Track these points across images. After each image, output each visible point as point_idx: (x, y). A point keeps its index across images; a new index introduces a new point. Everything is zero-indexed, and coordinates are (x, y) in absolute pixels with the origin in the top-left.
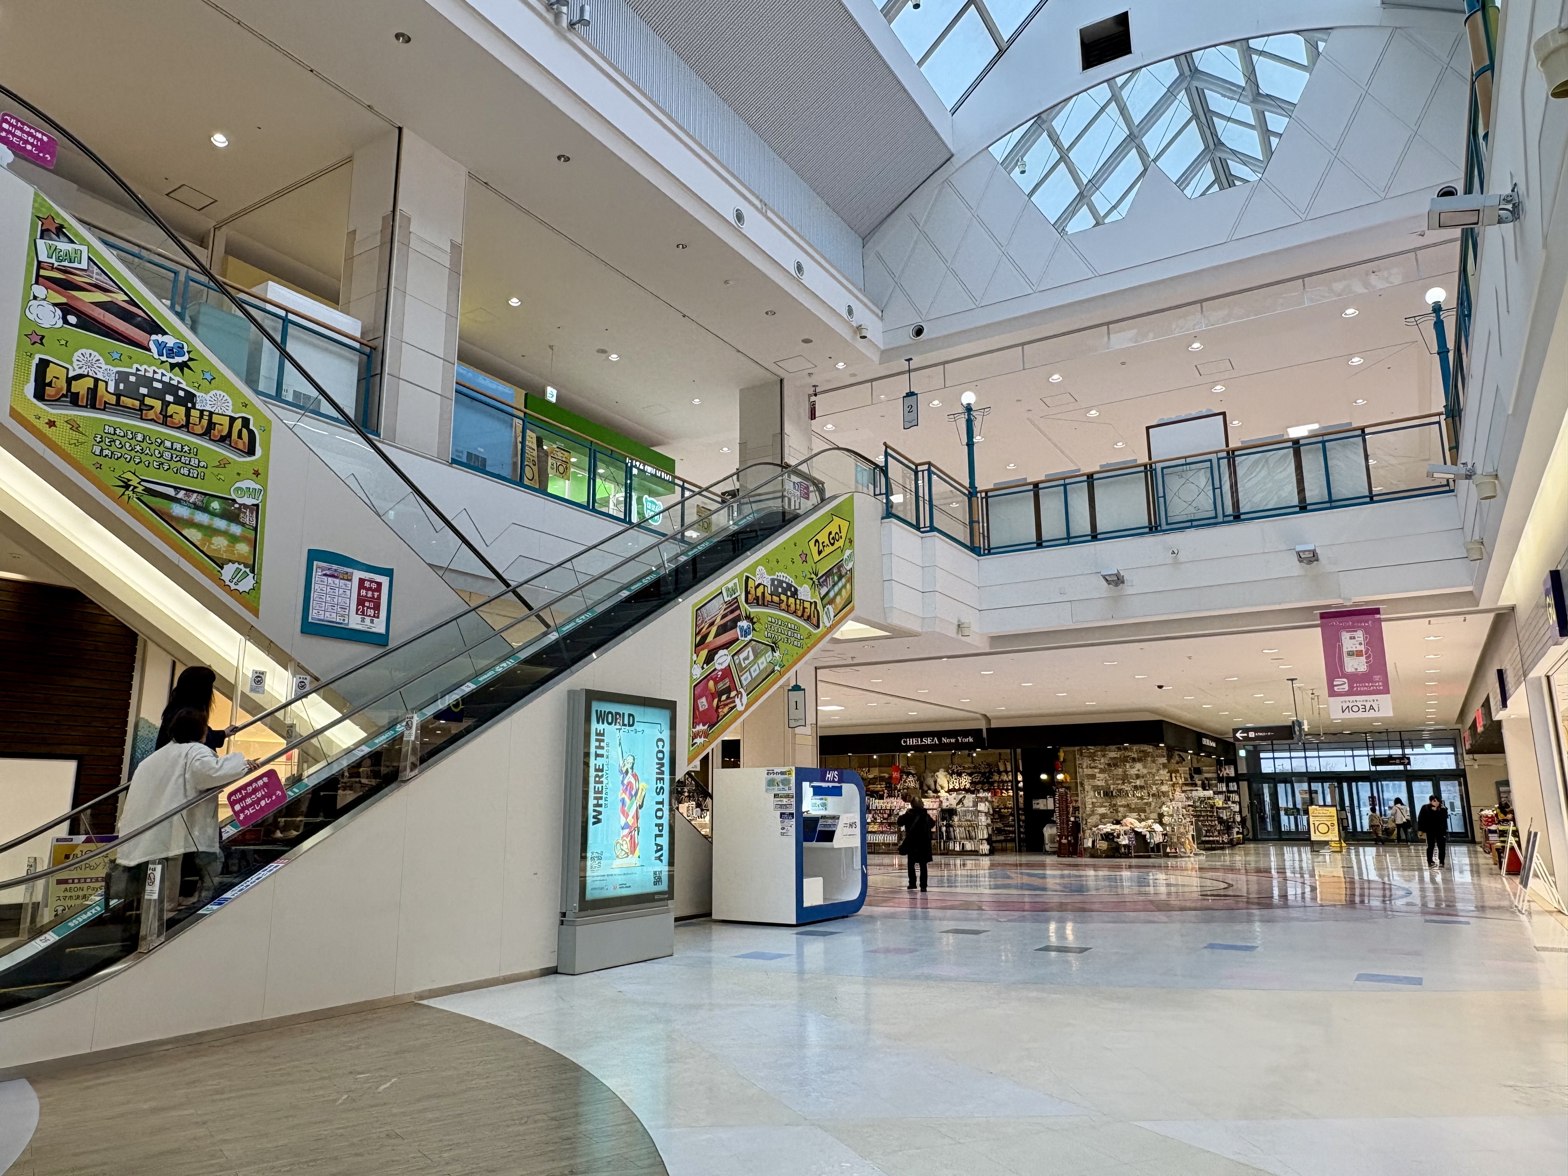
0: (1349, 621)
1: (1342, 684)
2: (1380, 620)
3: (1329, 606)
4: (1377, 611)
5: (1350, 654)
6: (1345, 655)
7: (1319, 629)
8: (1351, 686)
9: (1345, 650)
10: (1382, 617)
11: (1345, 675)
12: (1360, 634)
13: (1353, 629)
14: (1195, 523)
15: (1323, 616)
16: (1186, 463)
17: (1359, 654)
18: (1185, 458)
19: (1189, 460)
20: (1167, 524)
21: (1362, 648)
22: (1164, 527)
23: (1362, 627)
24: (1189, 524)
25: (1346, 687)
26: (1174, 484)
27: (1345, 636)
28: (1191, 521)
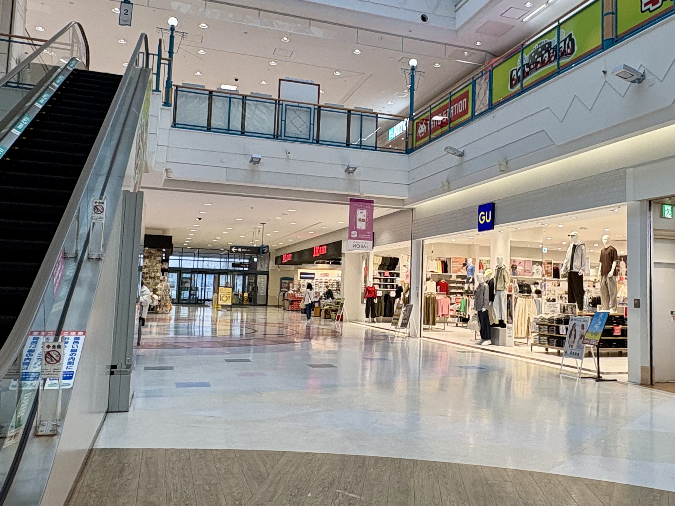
0: (361, 205)
1: (354, 234)
2: (373, 206)
3: (354, 196)
4: (372, 202)
5: (360, 220)
6: (358, 220)
7: (348, 206)
8: (358, 235)
9: (358, 218)
10: (374, 205)
11: (356, 230)
12: (364, 211)
13: (362, 208)
14: (299, 140)
15: (351, 200)
16: (298, 106)
17: (363, 220)
18: (298, 103)
19: (300, 105)
20: (285, 136)
21: (365, 218)
22: (283, 137)
23: (366, 208)
24: (296, 139)
25: (356, 236)
26: (291, 115)
27: (359, 211)
28: (297, 138)
